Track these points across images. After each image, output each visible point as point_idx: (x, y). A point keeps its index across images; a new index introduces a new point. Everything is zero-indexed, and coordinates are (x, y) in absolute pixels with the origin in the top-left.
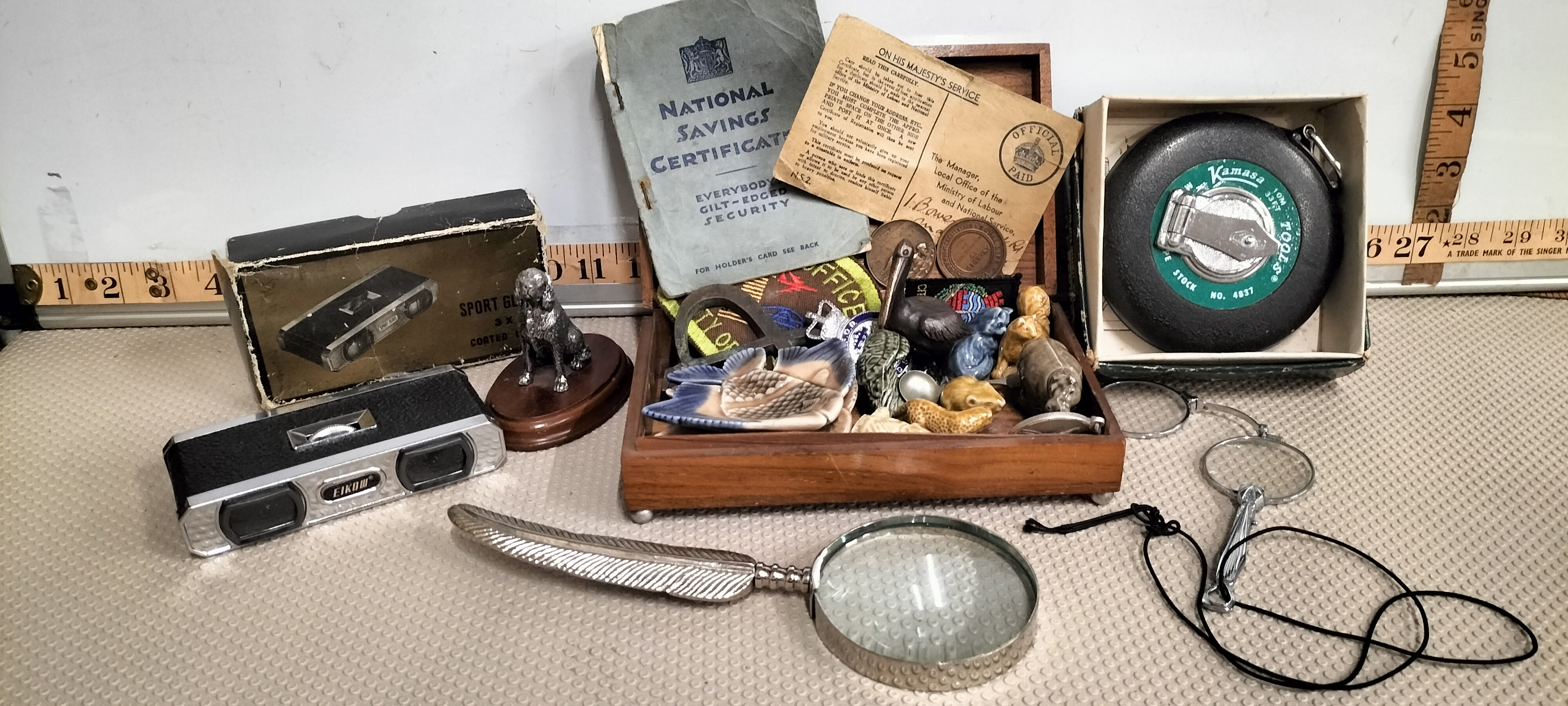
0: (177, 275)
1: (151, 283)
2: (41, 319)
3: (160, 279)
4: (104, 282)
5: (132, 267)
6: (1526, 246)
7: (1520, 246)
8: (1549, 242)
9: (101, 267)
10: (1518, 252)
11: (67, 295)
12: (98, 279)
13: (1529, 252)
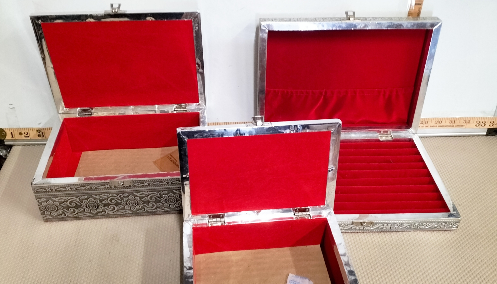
0: (46, 131)
1: (38, 133)
2: (6, 143)
3: (41, 133)
4: (25, 133)
5: (32, 129)
6: (427, 125)
7: (425, 125)
8: (433, 124)
9: (24, 129)
10: (424, 127)
11: (14, 136)
12: (23, 132)
13: (427, 126)
